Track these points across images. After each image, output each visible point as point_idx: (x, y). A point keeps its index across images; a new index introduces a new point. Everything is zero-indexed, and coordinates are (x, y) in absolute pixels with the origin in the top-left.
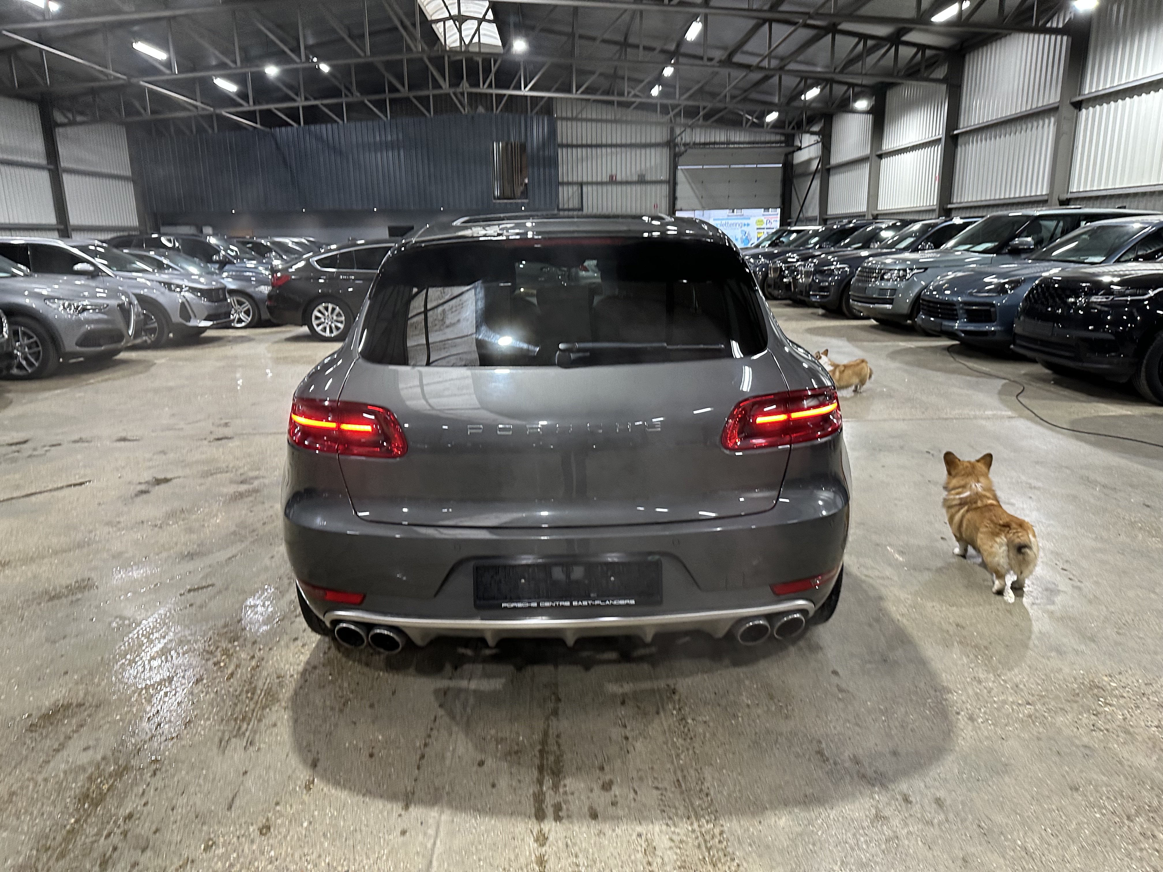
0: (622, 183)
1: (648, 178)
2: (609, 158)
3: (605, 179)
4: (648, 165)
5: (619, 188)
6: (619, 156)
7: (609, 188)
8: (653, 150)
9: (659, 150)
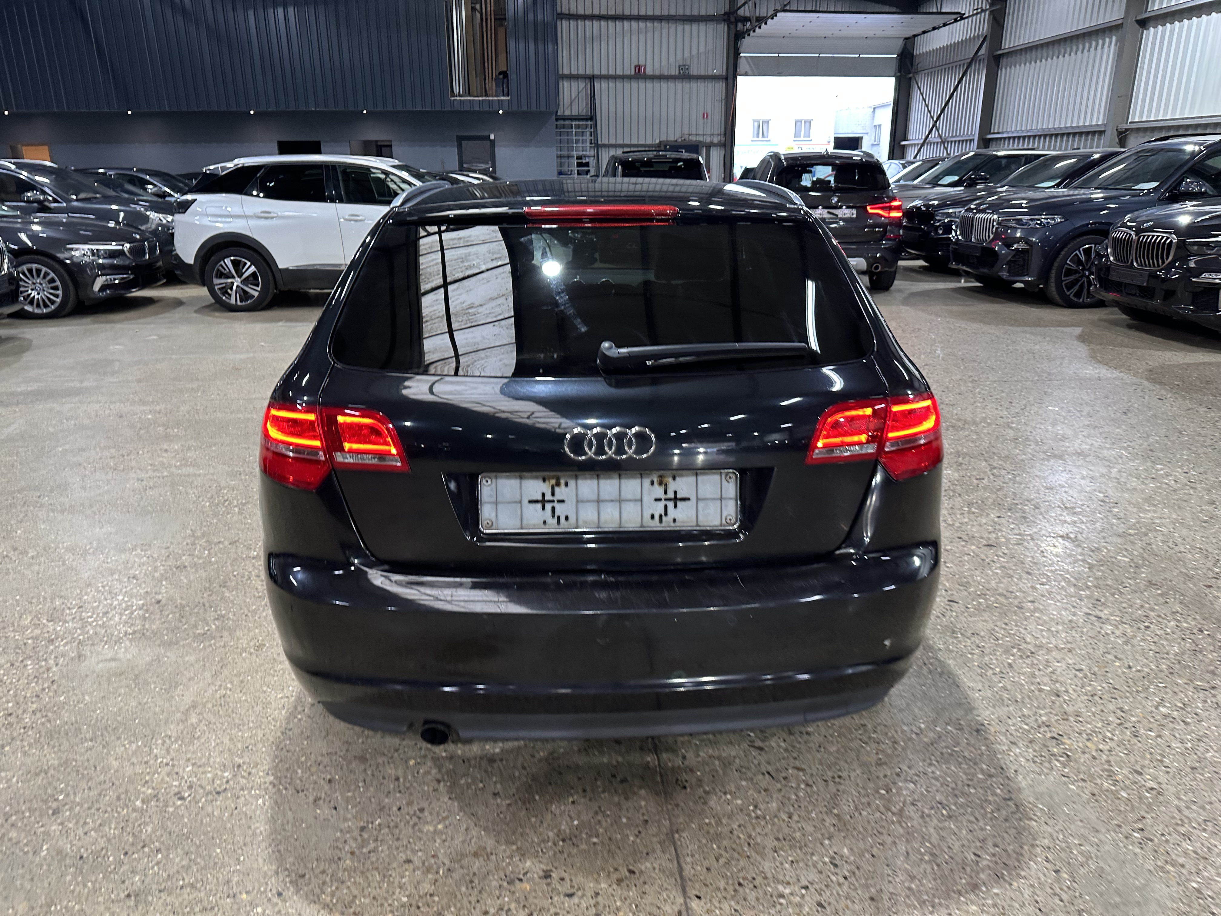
0: (653, 78)
1: (694, 72)
2: (634, 38)
3: (629, 71)
4: (694, 52)
5: (649, 85)
6: (649, 35)
7: (634, 84)
8: (702, 26)
9: (710, 28)
